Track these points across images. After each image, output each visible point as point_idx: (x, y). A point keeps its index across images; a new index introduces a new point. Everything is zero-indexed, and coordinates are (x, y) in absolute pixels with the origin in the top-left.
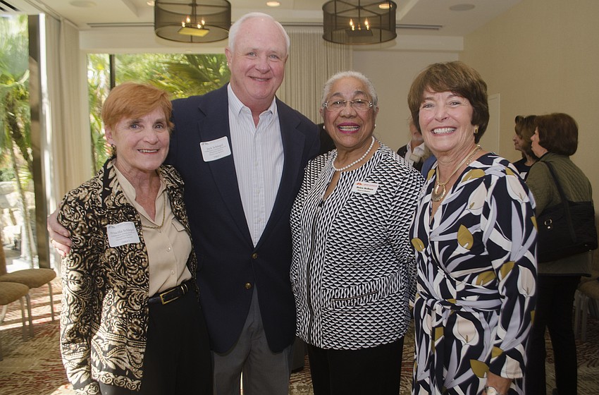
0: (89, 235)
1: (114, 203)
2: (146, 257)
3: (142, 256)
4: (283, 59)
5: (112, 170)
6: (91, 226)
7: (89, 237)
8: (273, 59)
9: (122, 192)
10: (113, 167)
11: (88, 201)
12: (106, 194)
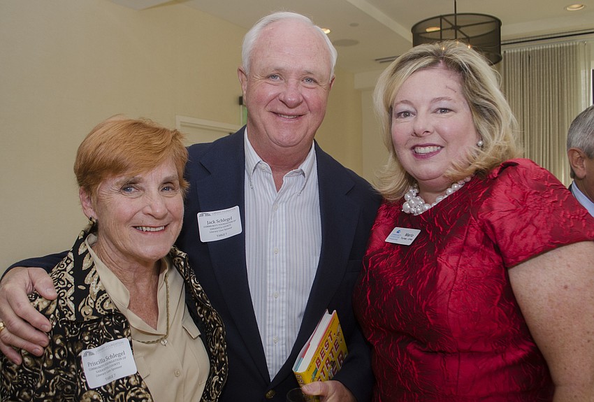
0: (52, 371)
1: (94, 309)
2: (148, 396)
3: (140, 396)
4: (325, 84)
5: (87, 256)
6: (57, 356)
7: (52, 376)
8: (308, 84)
9: (105, 292)
10: (87, 251)
11: (54, 313)
12: (80, 296)
